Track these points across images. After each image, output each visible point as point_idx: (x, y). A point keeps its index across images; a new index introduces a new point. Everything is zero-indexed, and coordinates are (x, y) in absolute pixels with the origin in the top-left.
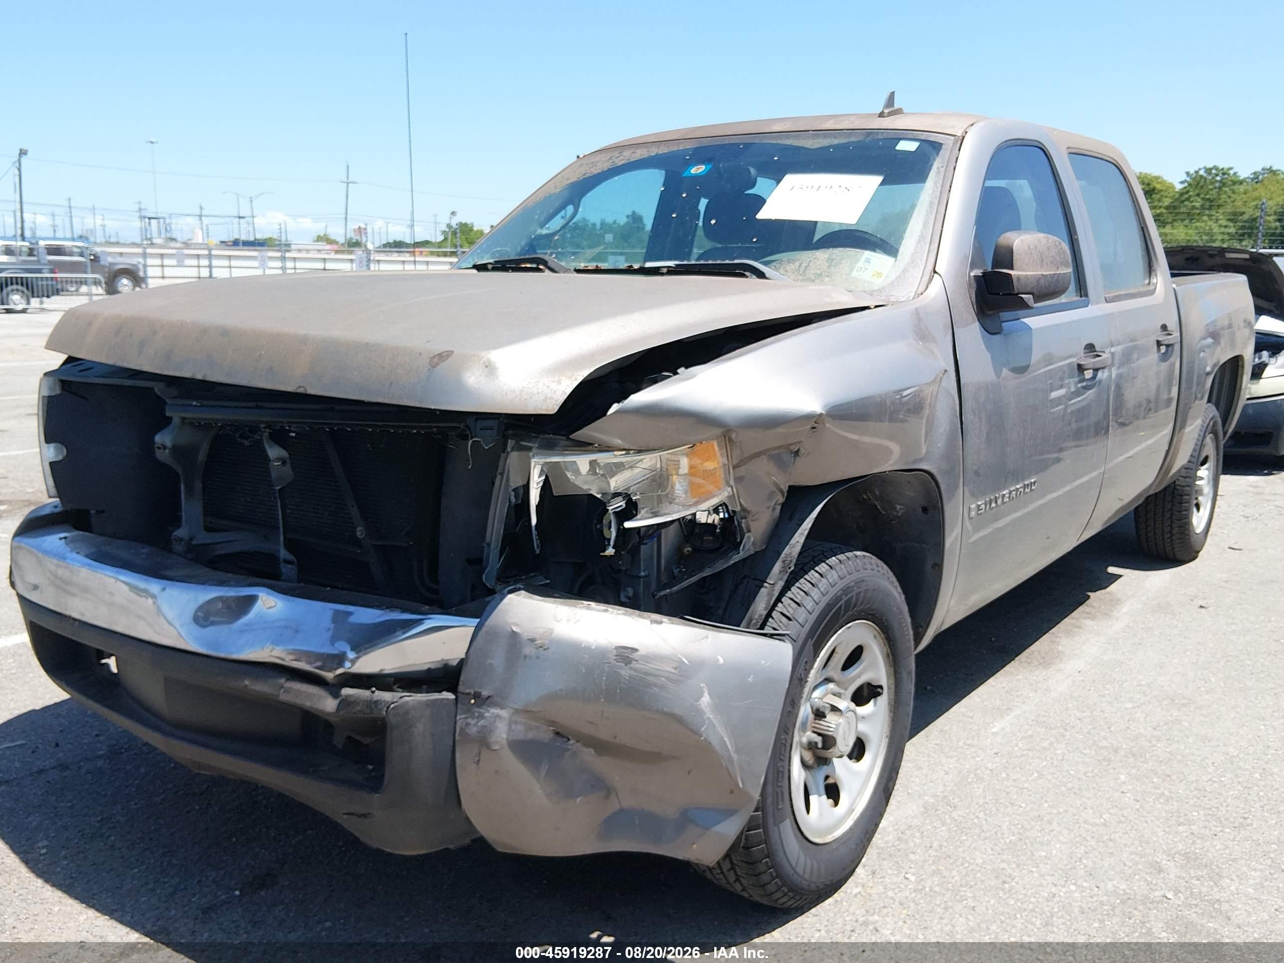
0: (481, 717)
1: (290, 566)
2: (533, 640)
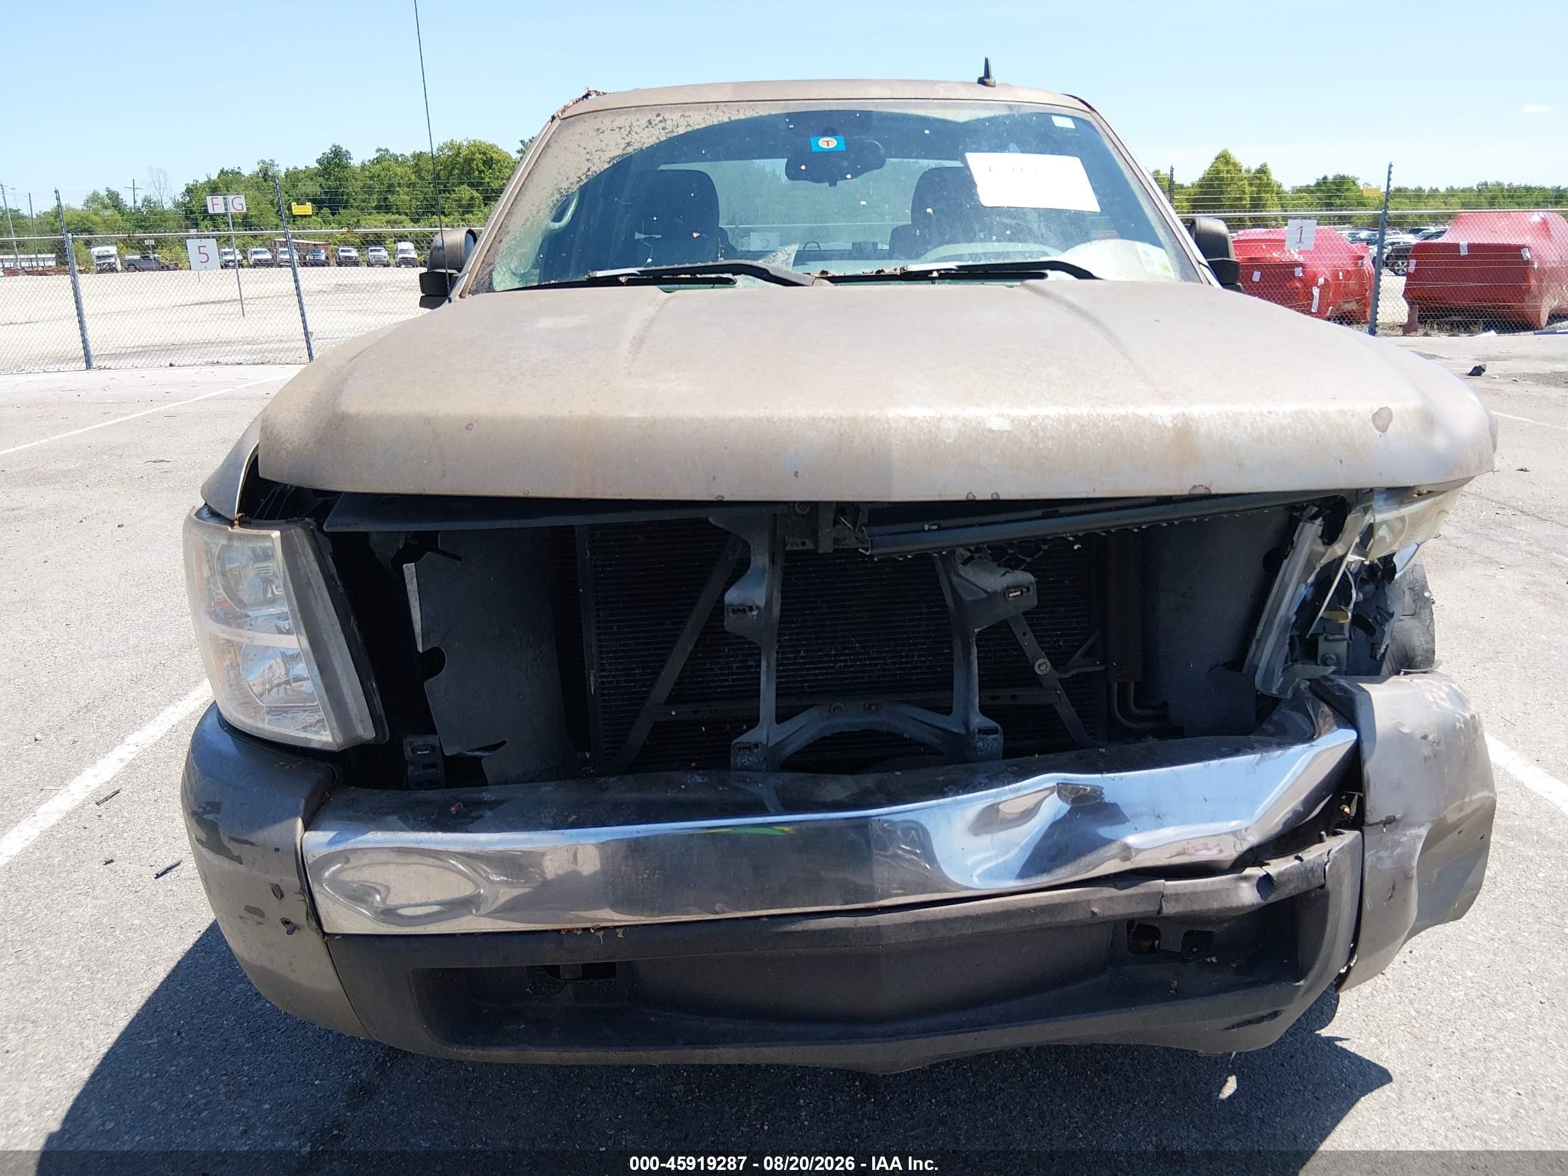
0: (1398, 844)
1: (992, 736)
2: (1425, 737)
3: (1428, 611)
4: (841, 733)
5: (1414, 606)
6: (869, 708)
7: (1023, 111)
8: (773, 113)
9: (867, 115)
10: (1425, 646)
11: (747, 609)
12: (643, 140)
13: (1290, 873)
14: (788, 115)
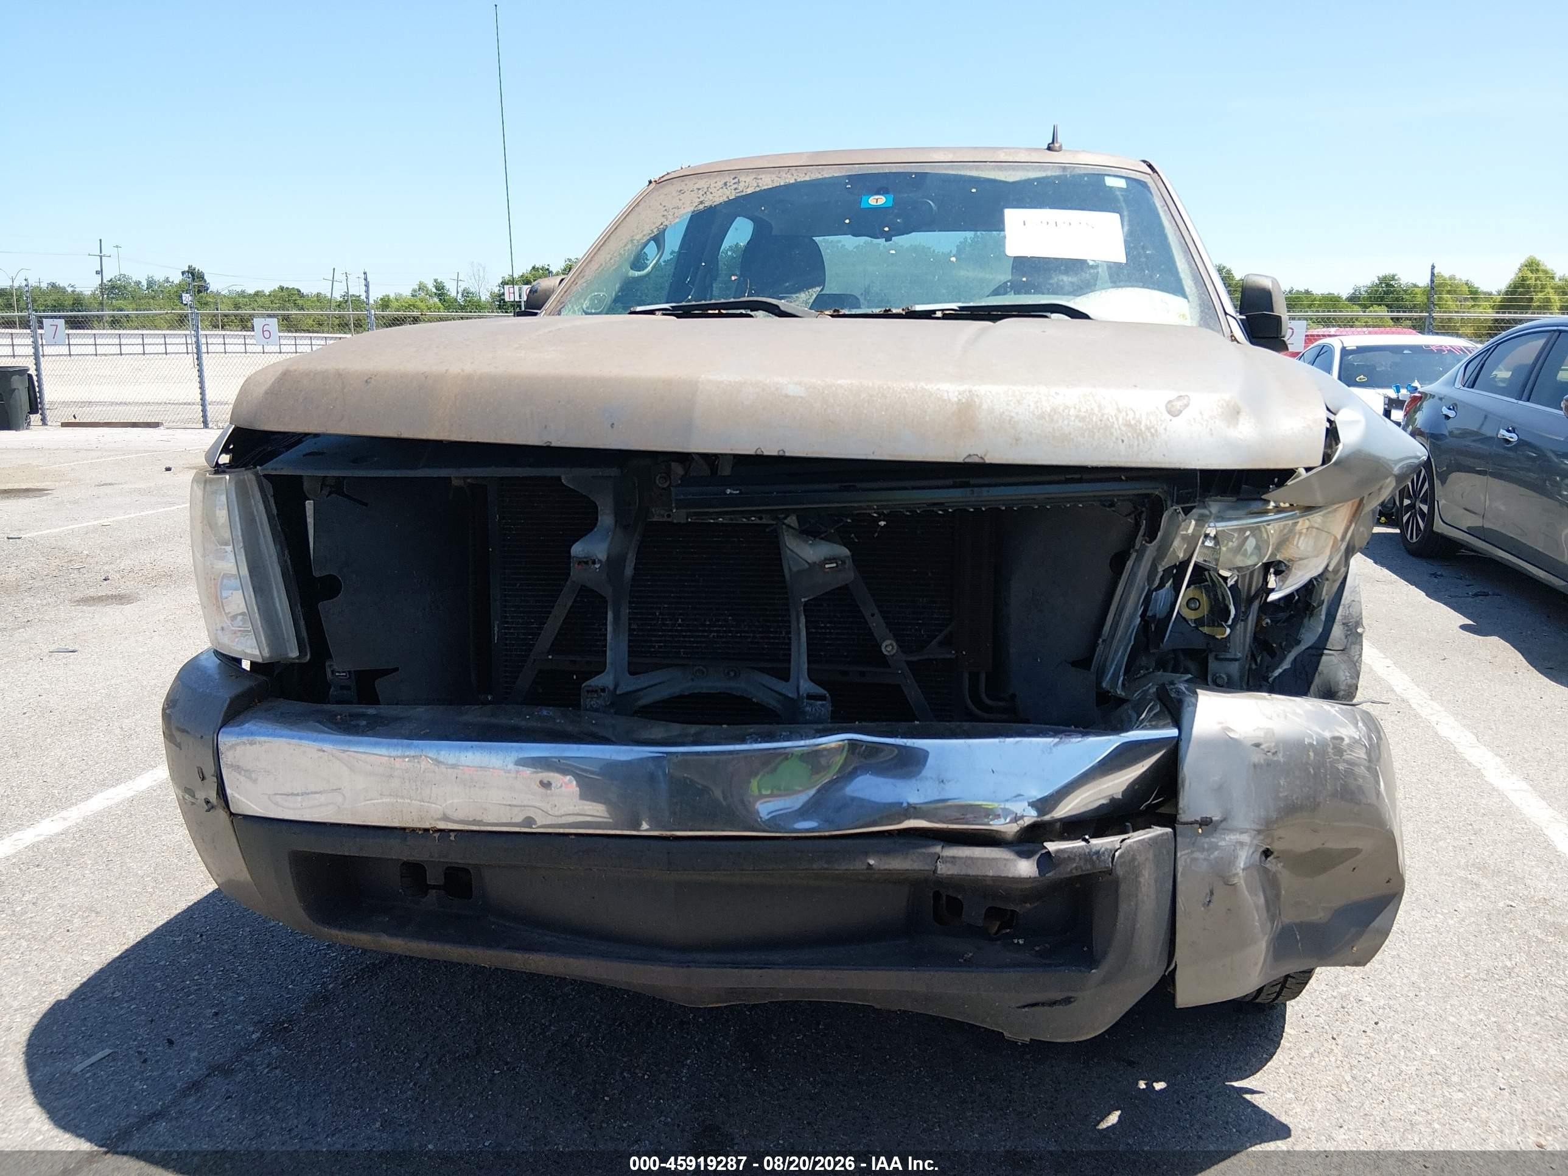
0: (1214, 847)
1: (820, 702)
2: (1257, 745)
3: (1358, 647)
4: (700, 693)
5: (1345, 641)
6: (728, 673)
7: (1077, 171)
8: (836, 175)
9: (922, 176)
10: (1349, 681)
11: (590, 562)
12: (715, 199)
13: (1071, 852)
14: (849, 177)
